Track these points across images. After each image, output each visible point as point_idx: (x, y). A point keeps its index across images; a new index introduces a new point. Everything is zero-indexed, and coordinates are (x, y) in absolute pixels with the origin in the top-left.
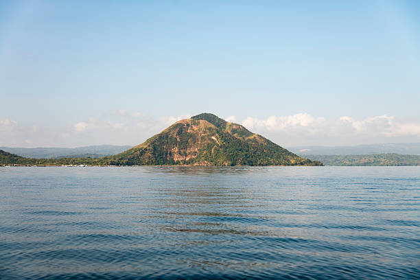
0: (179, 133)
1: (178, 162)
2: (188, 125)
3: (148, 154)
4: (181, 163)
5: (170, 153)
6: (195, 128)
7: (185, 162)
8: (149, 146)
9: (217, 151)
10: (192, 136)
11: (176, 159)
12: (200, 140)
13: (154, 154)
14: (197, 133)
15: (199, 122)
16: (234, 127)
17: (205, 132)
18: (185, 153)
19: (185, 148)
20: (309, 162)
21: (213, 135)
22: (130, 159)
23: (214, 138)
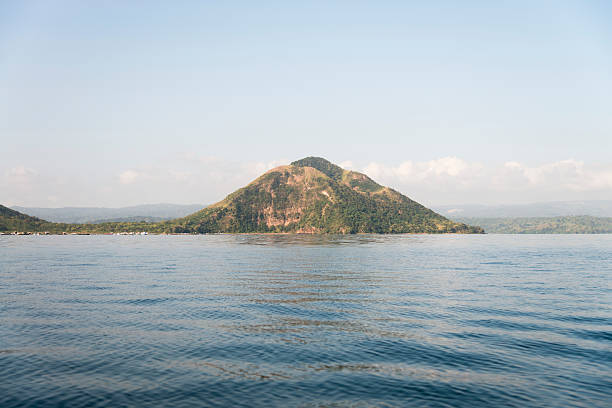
0: (274, 187)
1: (273, 229)
2: (287, 174)
3: (230, 216)
4: (278, 230)
5: (262, 215)
6: (298, 179)
7: (283, 229)
8: (231, 205)
9: (330, 212)
10: (293, 190)
11: (270, 225)
12: (305, 195)
13: (238, 216)
14: (301, 186)
15: (303, 170)
16: (355, 177)
17: (312, 185)
18: (283, 215)
19: (284, 207)
20: (464, 228)
21: (324, 188)
22: (203, 224)
23: (325, 193)
